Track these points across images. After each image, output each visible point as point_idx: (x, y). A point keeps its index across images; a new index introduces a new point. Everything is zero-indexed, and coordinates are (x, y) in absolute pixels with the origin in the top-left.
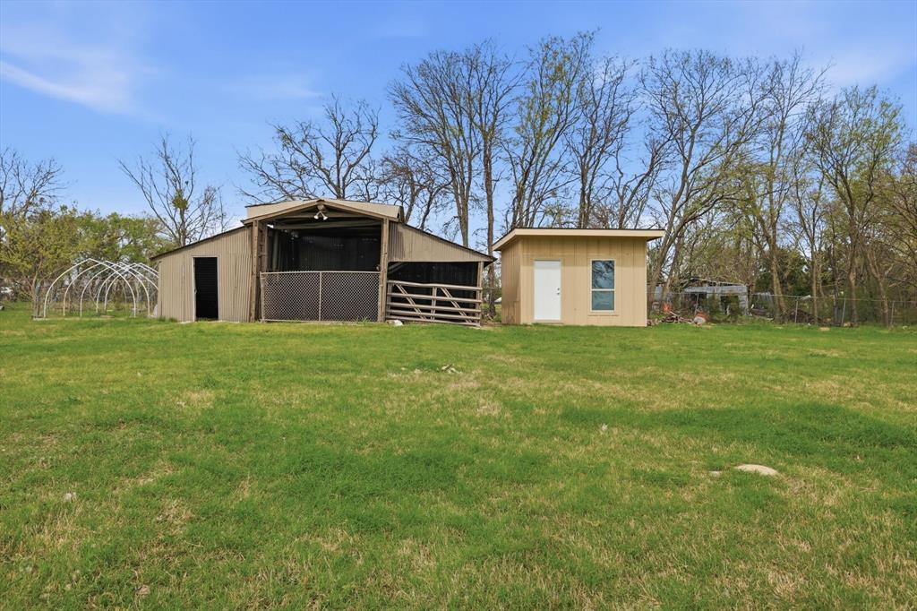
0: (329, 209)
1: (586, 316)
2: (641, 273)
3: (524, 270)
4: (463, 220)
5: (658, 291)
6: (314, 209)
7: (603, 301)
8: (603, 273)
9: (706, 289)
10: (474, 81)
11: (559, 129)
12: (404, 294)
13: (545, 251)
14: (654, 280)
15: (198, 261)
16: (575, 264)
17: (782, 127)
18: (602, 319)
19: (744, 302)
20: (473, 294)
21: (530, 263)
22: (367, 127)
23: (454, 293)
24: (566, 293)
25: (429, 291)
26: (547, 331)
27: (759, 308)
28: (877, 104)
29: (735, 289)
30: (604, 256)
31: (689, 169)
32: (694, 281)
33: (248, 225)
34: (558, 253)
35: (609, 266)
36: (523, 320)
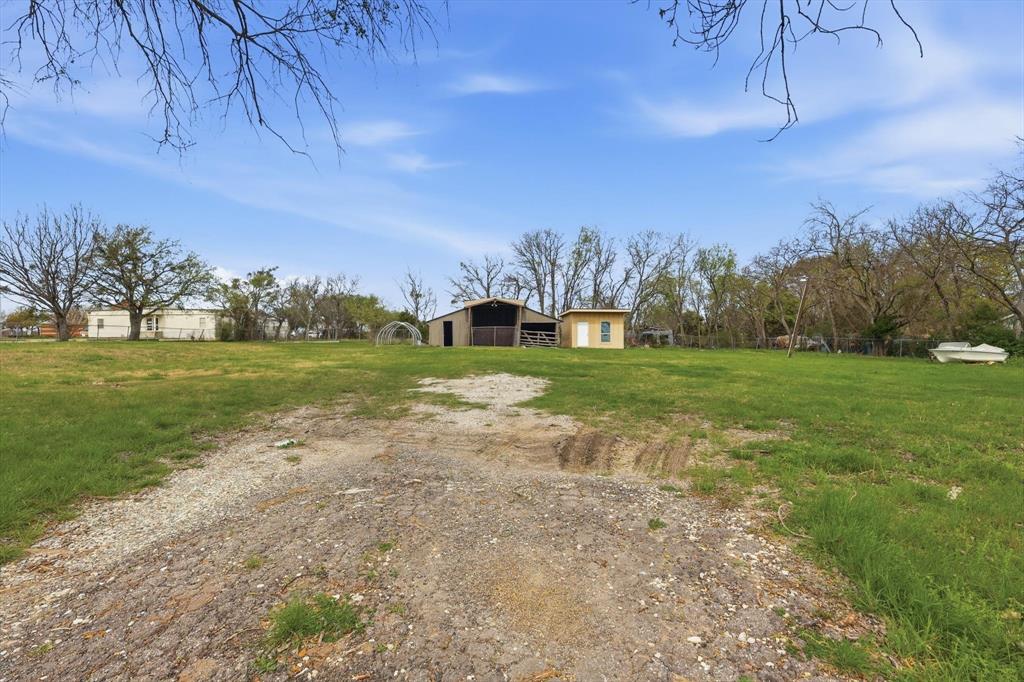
0: (498, 302)
1: (599, 344)
2: (622, 326)
3: (573, 325)
4: (542, 301)
5: (629, 333)
6: (492, 302)
7: (605, 338)
8: (606, 327)
9: (652, 332)
10: (548, 241)
11: (586, 262)
12: (526, 335)
13: (582, 318)
14: (628, 328)
15: (445, 323)
16: (594, 323)
17: (684, 261)
18: (605, 346)
19: (671, 339)
20: (554, 336)
21: (576, 323)
22: (500, 263)
23: (547, 335)
24: (591, 335)
25: (536, 335)
26: (582, 351)
27: (678, 341)
28: (727, 250)
29: (666, 332)
30: (606, 320)
31: (643, 278)
32: (647, 328)
33: (466, 309)
34: (587, 318)
35: (609, 324)
36: (573, 346)
